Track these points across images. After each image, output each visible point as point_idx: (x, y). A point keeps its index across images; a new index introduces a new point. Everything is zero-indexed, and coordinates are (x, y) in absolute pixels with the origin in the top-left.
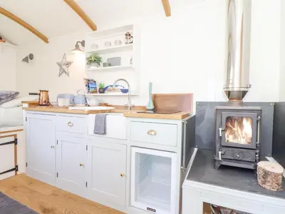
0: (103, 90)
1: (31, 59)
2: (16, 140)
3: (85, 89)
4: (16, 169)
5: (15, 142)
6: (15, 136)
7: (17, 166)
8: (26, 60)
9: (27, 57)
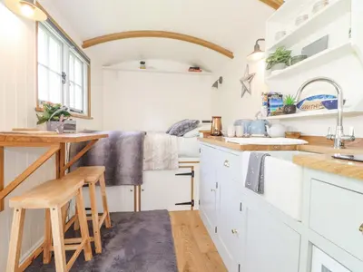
0: (291, 108)
1: (221, 82)
2: (193, 172)
3: (264, 109)
4: (192, 203)
5: (192, 174)
6: (192, 167)
7: (193, 201)
8: (215, 85)
9: (216, 82)
